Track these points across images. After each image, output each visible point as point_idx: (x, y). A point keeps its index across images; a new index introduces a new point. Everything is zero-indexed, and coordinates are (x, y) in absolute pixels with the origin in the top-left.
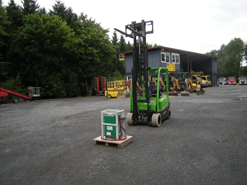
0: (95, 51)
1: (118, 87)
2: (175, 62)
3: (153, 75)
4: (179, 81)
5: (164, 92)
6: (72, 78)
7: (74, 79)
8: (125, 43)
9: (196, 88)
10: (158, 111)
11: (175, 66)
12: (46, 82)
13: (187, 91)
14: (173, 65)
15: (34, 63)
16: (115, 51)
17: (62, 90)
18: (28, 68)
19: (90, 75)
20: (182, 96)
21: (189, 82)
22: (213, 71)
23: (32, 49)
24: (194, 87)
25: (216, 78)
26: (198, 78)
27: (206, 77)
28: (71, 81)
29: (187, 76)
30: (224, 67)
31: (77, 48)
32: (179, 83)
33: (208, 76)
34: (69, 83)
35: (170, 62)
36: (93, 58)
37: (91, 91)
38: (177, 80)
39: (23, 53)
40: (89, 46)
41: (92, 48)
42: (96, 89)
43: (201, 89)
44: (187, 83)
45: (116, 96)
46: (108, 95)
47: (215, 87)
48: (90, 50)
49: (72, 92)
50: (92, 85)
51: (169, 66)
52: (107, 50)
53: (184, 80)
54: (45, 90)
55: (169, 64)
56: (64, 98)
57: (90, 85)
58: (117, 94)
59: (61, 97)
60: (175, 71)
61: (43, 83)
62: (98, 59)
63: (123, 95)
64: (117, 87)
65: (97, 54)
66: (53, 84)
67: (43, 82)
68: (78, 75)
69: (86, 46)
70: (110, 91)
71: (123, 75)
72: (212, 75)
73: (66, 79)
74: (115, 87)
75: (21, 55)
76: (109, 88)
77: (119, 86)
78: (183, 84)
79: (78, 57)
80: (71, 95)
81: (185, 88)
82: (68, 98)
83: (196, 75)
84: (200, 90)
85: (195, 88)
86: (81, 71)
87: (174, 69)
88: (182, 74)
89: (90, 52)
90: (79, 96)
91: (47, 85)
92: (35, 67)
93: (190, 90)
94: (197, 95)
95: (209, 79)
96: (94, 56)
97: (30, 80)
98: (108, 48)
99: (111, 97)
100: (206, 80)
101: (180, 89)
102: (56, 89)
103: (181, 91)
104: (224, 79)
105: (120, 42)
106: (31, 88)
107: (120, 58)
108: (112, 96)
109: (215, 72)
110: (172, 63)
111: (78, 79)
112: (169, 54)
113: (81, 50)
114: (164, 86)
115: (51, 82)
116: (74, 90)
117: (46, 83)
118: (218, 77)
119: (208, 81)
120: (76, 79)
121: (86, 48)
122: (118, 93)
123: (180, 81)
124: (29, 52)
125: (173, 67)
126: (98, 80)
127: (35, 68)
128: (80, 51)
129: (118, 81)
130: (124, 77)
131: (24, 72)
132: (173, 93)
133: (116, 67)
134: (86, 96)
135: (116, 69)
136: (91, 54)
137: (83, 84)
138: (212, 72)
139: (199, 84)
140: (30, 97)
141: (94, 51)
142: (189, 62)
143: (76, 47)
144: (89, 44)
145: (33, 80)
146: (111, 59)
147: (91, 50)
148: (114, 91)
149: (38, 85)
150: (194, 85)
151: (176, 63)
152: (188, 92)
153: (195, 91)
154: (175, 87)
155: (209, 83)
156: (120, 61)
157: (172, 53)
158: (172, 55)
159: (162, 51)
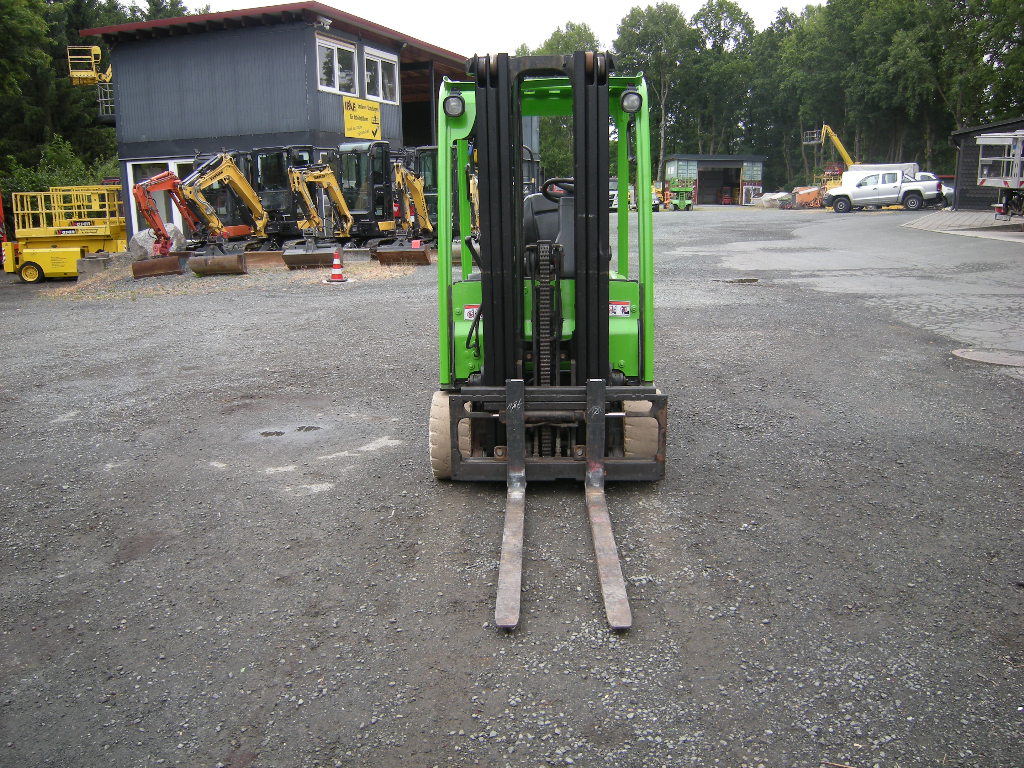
1: (74, 224)
2: (378, 95)
5: (349, 244)
11: (378, 115)
14: (371, 109)
16: (42, 27)
32: (426, 200)
35: (357, 95)
38: (419, 185)
45: (71, 268)
46: (22, 266)
51: (354, 113)
55: (353, 101)
58: (80, 263)
60: (378, 137)
63: (113, 268)
64: (74, 219)
70: (30, 242)
71: (89, 162)
74: (61, 223)
76: (24, 227)
77: (80, 215)
87: (374, 127)
99: (43, 279)
101: (430, 227)
107: (76, 67)
108: (48, 270)
110: (368, 97)
112: (352, 49)
114: (348, 214)
122: (83, 252)
125: (370, 121)
129: (75, 191)
130: (96, 169)
132: (402, 249)
133: (50, 119)
135: (47, 128)
146: (21, 69)
148: (56, 241)
151: (385, 98)
156: (75, 82)
157: (368, 49)
158: (366, 57)
159: (322, 29)
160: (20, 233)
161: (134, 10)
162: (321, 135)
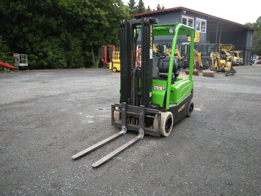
0: (103, 13)
2: (199, 30)
3: (169, 45)
4: (202, 55)
6: (73, 45)
7: (77, 47)
8: (144, 7)
9: (225, 66)
10: (167, 108)
11: (199, 36)
12: (39, 48)
13: (211, 70)
14: (197, 34)
15: (23, 24)
17: (61, 59)
18: (16, 30)
19: (96, 43)
20: (204, 76)
21: (217, 57)
22: (247, 46)
23: (19, 6)
24: (222, 65)
25: (249, 55)
26: (228, 54)
27: (238, 52)
28: (73, 49)
29: (213, 49)
30: (257, 43)
31: (82, 9)
32: (202, 58)
33: (240, 52)
34: (70, 52)
36: (100, 21)
37: (98, 62)
38: (199, 54)
39: (9, 11)
40: (96, 7)
41: (99, 9)
42: (103, 60)
43: (232, 69)
44: (213, 59)
46: (113, 68)
47: (247, 66)
48: (96, 12)
49: (74, 62)
50: (99, 54)
52: (119, 14)
53: (209, 55)
54: (38, 59)
56: (64, 69)
57: (97, 55)
59: (60, 68)
60: (198, 41)
61: (36, 50)
62: (107, 24)
65: (105, 16)
66: (48, 51)
67: (36, 48)
68: (82, 43)
69: (92, 6)
70: (116, 63)
72: (245, 51)
73: (67, 46)
75: (5, 13)
78: (207, 60)
79: (81, 19)
80: (73, 65)
81: (210, 66)
82: (69, 69)
83: (225, 49)
84: (229, 69)
85: (223, 67)
86: (85, 37)
87: (197, 39)
88: (208, 46)
89: (97, 13)
90: (82, 67)
91: (41, 52)
92: (25, 29)
93: (216, 68)
94: (226, 76)
95: (241, 56)
96: (102, 20)
97: (18, 45)
98: (121, 11)
99: (117, 71)
100: (237, 56)
101: (202, 66)
102: (51, 58)
103: (204, 69)
104: (257, 57)
105: (137, 6)
106: (17, 55)
109: (249, 47)
110: (196, 31)
111: (81, 46)
112: (192, 18)
113: (86, 11)
115: (45, 49)
116: (77, 59)
117: (40, 50)
118: (253, 53)
119: (240, 58)
120: (79, 46)
121: (93, 9)
123: (204, 55)
124: (15, 9)
125: (196, 37)
126: (106, 49)
127: (24, 31)
128: (84, 12)
131: (11, 35)
134: (91, 68)
136: (98, 17)
137: (88, 54)
138: (245, 47)
139: (230, 61)
140: (15, 66)
141: (101, 13)
142: (218, 33)
143: (80, 7)
144: (96, 4)
145: (23, 46)
147: (98, 12)
149: (30, 52)
150: (223, 62)
151: (201, 31)
152: (213, 72)
153: (223, 71)
154: (196, 63)
155: (241, 61)
157: (197, 18)
158: (196, 20)
159: (184, 13)
160: (114, 60)
161: (154, 10)
162: (181, 40)
